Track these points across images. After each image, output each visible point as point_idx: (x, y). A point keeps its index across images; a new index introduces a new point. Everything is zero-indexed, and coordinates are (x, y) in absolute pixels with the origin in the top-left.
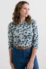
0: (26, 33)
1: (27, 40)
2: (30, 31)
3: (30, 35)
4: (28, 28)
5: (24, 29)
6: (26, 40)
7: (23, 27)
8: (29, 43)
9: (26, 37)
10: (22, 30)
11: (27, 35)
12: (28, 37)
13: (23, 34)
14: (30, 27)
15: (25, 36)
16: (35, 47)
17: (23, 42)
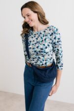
0: (37, 47)
1: (39, 58)
2: (44, 45)
3: (43, 51)
4: (42, 41)
5: (37, 42)
6: (37, 56)
7: (37, 39)
8: (41, 62)
9: (37, 53)
10: (34, 43)
11: (38, 50)
12: (39, 53)
13: (33, 49)
14: (45, 40)
15: (35, 51)
16: (59, 68)
17: (34, 58)
